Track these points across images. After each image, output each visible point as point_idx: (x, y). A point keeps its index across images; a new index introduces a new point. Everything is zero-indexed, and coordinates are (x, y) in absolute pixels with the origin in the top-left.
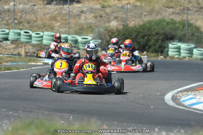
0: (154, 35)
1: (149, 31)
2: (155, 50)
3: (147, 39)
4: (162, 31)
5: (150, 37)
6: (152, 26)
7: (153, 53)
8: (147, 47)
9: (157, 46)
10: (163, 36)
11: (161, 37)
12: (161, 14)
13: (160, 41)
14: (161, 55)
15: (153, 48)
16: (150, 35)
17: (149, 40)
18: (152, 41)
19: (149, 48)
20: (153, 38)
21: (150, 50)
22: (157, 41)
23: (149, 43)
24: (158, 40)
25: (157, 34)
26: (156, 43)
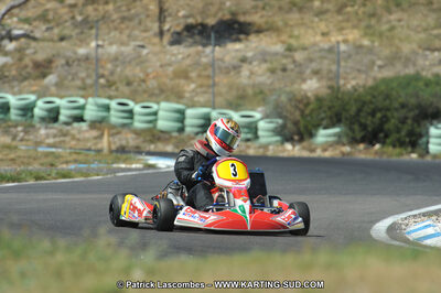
0: (396, 109)
1: (385, 100)
2: (399, 140)
3: (381, 119)
4: (413, 101)
5: (389, 114)
6: (392, 89)
7: (394, 146)
8: (382, 135)
9: (403, 133)
10: (417, 112)
11: (411, 114)
12: (414, 65)
13: (409, 121)
14: (413, 152)
15: (394, 136)
16: (388, 110)
17: (385, 120)
18: (393, 121)
19: (386, 136)
20: (396, 114)
21: (388, 141)
22: (403, 121)
23: (386, 127)
24: (406, 118)
25: (403, 106)
26: (400, 125)
